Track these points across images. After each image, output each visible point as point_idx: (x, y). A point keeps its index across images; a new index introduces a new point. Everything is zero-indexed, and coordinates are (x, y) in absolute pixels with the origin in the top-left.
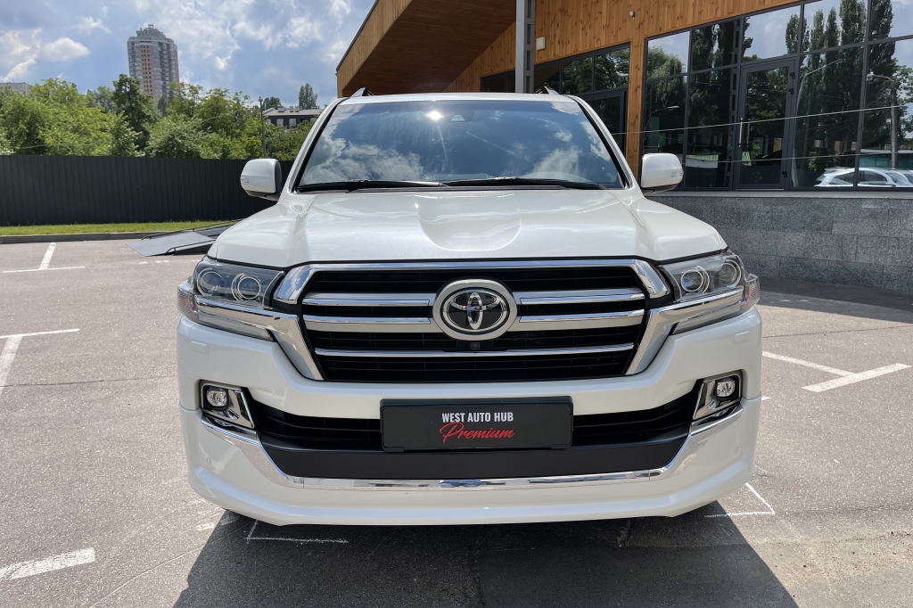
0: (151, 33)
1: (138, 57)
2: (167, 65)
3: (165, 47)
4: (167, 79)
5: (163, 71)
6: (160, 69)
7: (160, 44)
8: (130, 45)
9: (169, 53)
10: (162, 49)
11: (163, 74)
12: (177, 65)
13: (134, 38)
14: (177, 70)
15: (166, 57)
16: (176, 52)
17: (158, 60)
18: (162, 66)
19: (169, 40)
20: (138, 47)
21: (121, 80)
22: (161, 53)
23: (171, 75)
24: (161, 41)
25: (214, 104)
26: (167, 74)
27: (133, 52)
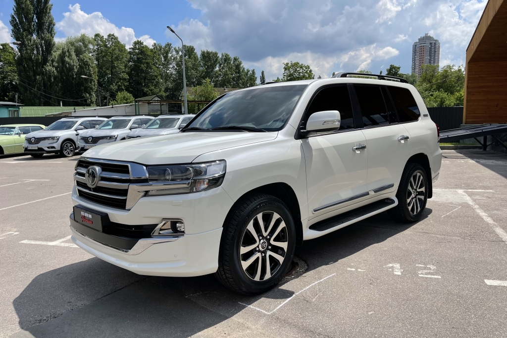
0: (427, 38)
1: (418, 52)
2: (432, 55)
3: (433, 45)
4: (432, 62)
5: (431, 58)
6: (429, 57)
7: (431, 44)
8: (414, 46)
9: (435, 48)
10: (431, 46)
11: (430, 60)
12: (439, 54)
13: (417, 43)
14: (438, 56)
15: (433, 50)
16: (439, 47)
17: (428, 53)
18: (430, 56)
19: (436, 41)
20: (418, 47)
21: (390, 68)
22: (431, 48)
23: (434, 59)
24: (431, 42)
25: (445, 74)
26: (432, 60)
27: (415, 50)
